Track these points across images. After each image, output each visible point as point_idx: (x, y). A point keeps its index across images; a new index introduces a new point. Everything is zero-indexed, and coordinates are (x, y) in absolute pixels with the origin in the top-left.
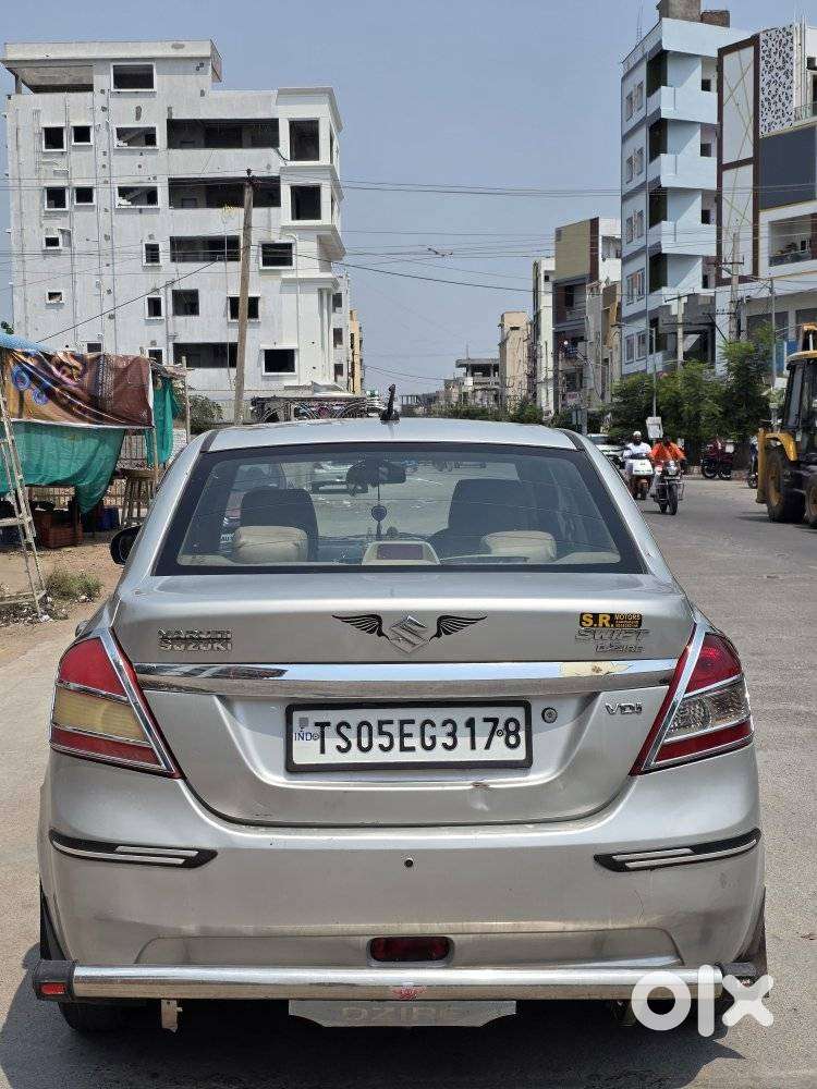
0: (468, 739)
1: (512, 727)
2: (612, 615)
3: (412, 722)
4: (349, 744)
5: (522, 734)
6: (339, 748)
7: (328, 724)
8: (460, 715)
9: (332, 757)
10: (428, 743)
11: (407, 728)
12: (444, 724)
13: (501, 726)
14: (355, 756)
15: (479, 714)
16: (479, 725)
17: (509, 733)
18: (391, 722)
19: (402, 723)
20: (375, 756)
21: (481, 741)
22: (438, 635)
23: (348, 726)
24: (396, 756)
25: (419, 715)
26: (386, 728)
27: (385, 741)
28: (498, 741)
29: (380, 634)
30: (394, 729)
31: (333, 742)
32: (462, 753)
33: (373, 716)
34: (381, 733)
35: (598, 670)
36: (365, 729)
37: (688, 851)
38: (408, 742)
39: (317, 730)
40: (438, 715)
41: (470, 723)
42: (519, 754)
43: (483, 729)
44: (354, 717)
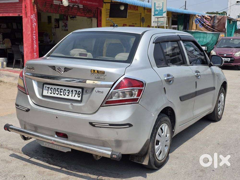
0: (71, 94)
1: (79, 93)
2: (98, 71)
3: (62, 89)
5: (81, 95)
6: (50, 93)
7: (49, 88)
8: (71, 89)
9: (49, 95)
10: (64, 94)
11: (61, 91)
12: (68, 91)
14: (52, 95)
15: (74, 89)
16: (74, 91)
17: (79, 94)
18: (59, 89)
19: (61, 89)
20: (55, 95)
21: (73, 95)
22: (65, 72)
23: (52, 89)
24: (59, 96)
25: (64, 88)
26: (58, 90)
27: (57, 93)
28: (77, 95)
29: (55, 70)
30: (59, 90)
31: (50, 91)
32: (70, 97)
33: (57, 87)
34: (57, 91)
35: (94, 82)
36: (55, 90)
37: (108, 125)
38: (61, 93)
39: (48, 89)
40: (67, 89)
41: (72, 91)
42: (79, 99)
43: (74, 92)
44: (53, 87)
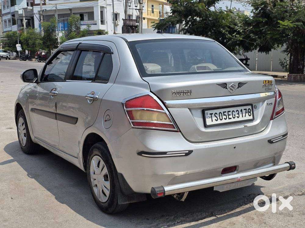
1: (249, 111)
2: (268, 81)
3: (230, 111)
4: (218, 119)
6: (216, 120)
7: (212, 114)
8: (239, 109)
10: (234, 117)
13: (247, 111)
16: (243, 111)
17: (249, 112)
18: (226, 112)
19: (228, 112)
20: (224, 121)
22: (238, 88)
24: (228, 121)
26: (225, 113)
27: (225, 117)
29: (226, 88)
31: (214, 118)
32: (241, 119)
34: (224, 115)
36: (220, 114)
39: (210, 115)
40: (235, 109)
